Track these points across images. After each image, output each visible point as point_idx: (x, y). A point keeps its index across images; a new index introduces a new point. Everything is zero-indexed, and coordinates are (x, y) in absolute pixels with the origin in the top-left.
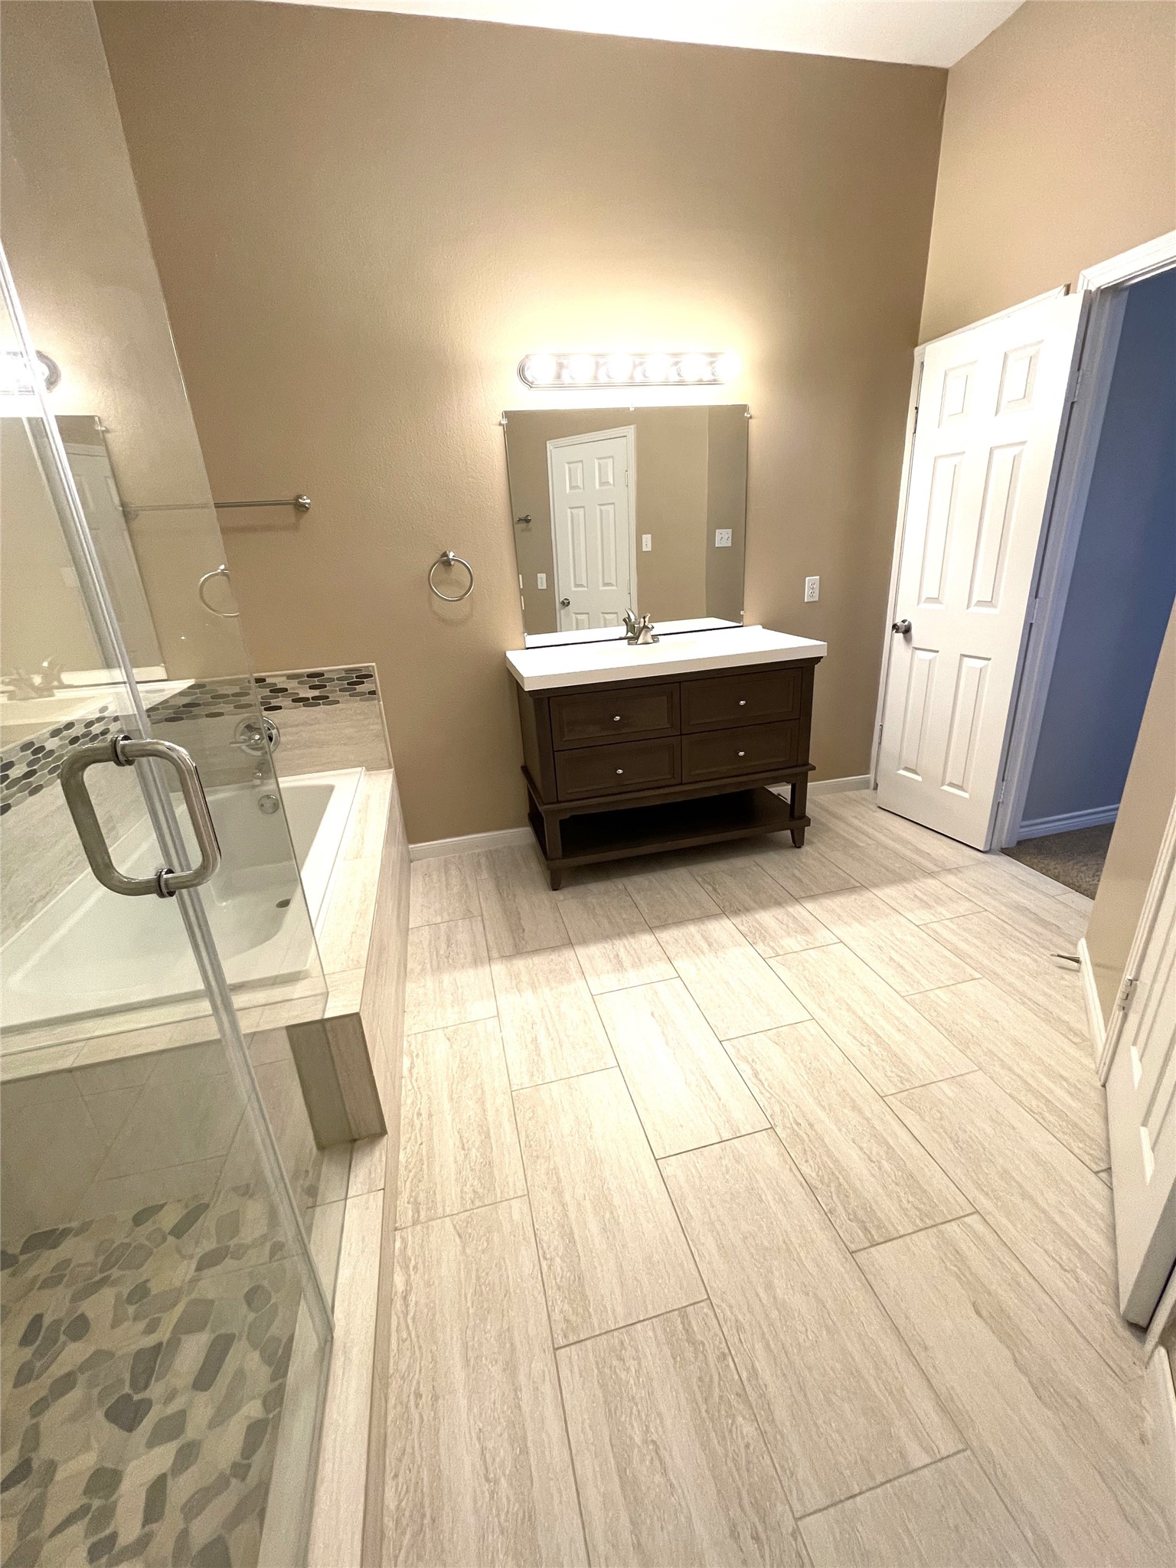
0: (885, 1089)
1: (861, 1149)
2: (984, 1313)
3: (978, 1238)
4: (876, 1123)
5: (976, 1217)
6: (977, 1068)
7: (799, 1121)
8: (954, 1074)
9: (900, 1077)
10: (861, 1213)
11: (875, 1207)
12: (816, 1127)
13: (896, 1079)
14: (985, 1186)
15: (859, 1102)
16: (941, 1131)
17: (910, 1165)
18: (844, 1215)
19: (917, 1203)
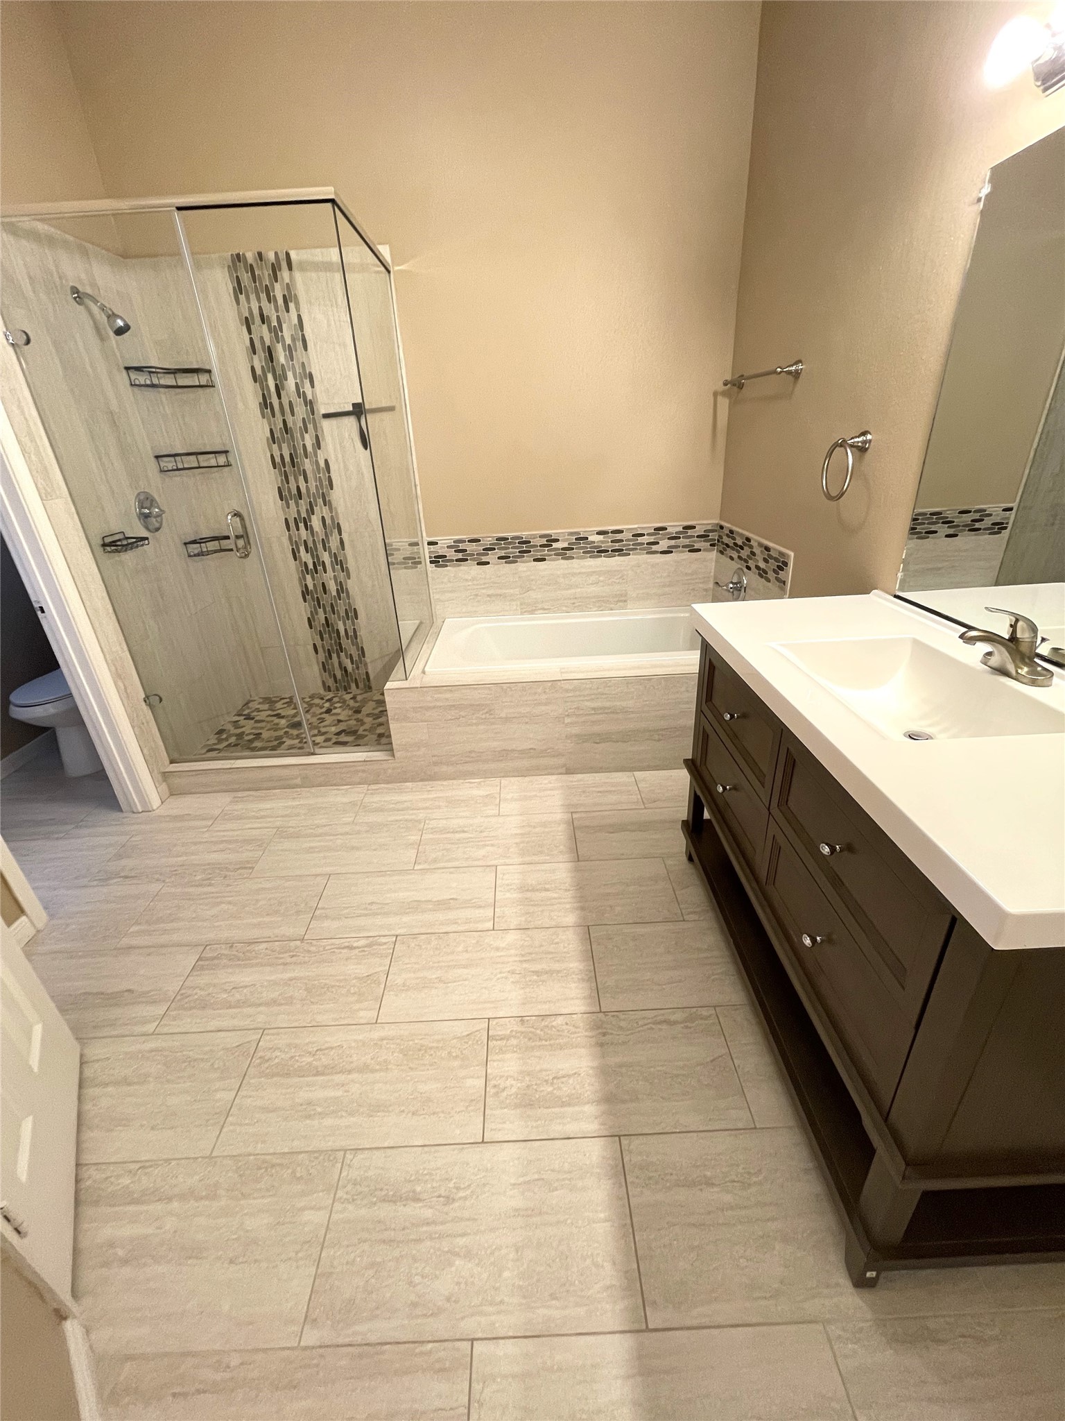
0: (268, 1037)
1: (246, 987)
2: (126, 994)
3: (145, 1022)
4: (250, 1010)
5: (152, 1030)
6: (214, 1154)
7: (294, 958)
8: (230, 1119)
9: (267, 1061)
10: (216, 962)
11: (212, 971)
12: (282, 967)
13: (268, 1055)
14: (155, 1055)
15: (275, 1009)
16: (206, 1057)
17: (211, 1012)
18: (223, 952)
19: (191, 998)
